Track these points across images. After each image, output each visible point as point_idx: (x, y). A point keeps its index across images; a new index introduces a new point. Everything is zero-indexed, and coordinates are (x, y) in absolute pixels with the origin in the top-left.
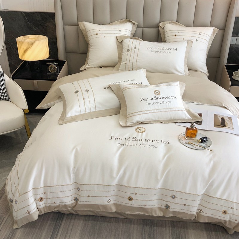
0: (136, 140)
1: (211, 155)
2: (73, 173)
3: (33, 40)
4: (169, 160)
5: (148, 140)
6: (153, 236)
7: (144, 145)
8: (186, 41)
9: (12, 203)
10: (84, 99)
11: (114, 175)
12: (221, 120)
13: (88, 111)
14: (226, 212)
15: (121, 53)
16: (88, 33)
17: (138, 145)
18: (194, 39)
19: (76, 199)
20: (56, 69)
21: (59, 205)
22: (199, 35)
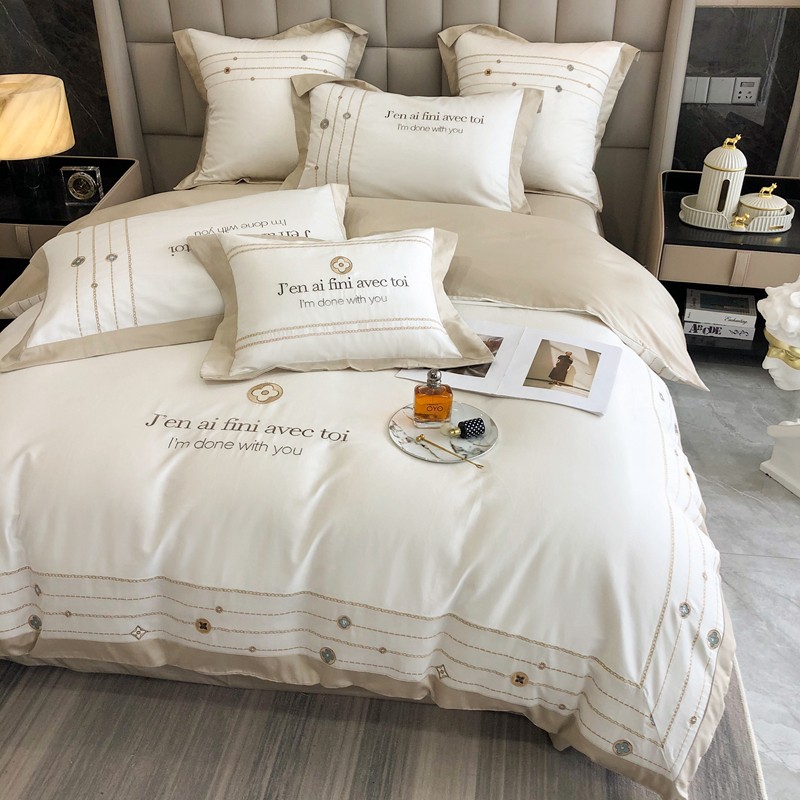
0: (237, 427)
1: (480, 482)
3: (4, 92)
5: (278, 429)
6: (297, 750)
7: (257, 446)
8: (519, 91)
10: (94, 286)
11: (146, 547)
12: (555, 361)
13: (107, 327)
14: (523, 678)
15: (307, 134)
16: (202, 65)
18: (547, 85)
19: (35, 622)
20: (92, 189)
22: (566, 70)
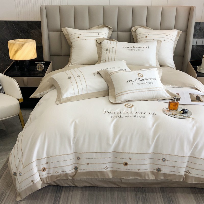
0: (127, 113)
1: (194, 122)
2: (73, 143)
3: (23, 43)
4: (157, 127)
5: (137, 113)
6: (146, 200)
7: (135, 116)
8: (156, 41)
9: (15, 177)
10: (77, 83)
12: (196, 97)
13: (81, 93)
15: (100, 52)
16: (70, 37)
17: (129, 117)
18: (162, 39)
19: (76, 169)
20: (43, 68)
21: (61, 174)
22: (166, 36)
